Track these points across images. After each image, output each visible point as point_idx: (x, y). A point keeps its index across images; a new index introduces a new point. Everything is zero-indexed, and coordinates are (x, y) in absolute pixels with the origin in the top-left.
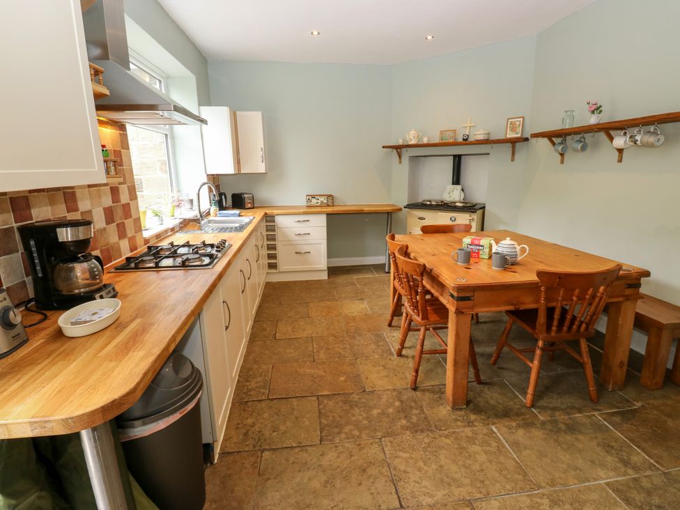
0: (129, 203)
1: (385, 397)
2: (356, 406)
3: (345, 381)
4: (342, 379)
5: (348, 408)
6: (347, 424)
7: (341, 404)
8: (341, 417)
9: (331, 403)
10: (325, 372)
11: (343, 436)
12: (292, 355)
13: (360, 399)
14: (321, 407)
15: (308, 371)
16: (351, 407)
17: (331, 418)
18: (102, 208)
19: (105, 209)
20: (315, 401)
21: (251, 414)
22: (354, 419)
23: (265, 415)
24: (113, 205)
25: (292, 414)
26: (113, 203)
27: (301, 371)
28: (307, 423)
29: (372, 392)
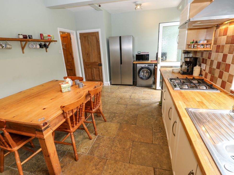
0: (230, 65)
1: (116, 121)
2: (125, 120)
3: (125, 128)
4: (125, 129)
5: (128, 120)
6: (130, 117)
7: (130, 122)
8: (131, 119)
9: (132, 123)
10: (130, 134)
11: (132, 115)
12: (143, 148)
13: (123, 122)
14: (136, 122)
15: (137, 136)
16: (127, 120)
17: (134, 119)
18: (217, 61)
19: (218, 62)
20: (137, 124)
21: (157, 124)
22: (128, 118)
23: (152, 123)
24: (221, 62)
25: (144, 122)
26: (222, 61)
27: (140, 137)
28: (140, 119)
29: (118, 123)
